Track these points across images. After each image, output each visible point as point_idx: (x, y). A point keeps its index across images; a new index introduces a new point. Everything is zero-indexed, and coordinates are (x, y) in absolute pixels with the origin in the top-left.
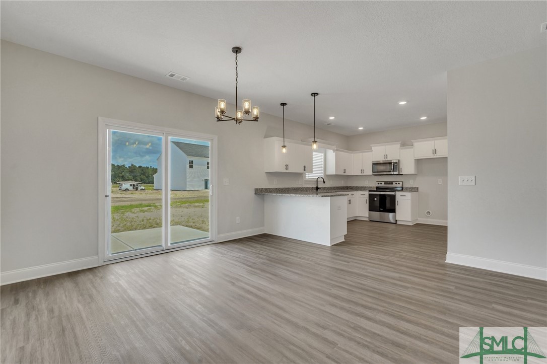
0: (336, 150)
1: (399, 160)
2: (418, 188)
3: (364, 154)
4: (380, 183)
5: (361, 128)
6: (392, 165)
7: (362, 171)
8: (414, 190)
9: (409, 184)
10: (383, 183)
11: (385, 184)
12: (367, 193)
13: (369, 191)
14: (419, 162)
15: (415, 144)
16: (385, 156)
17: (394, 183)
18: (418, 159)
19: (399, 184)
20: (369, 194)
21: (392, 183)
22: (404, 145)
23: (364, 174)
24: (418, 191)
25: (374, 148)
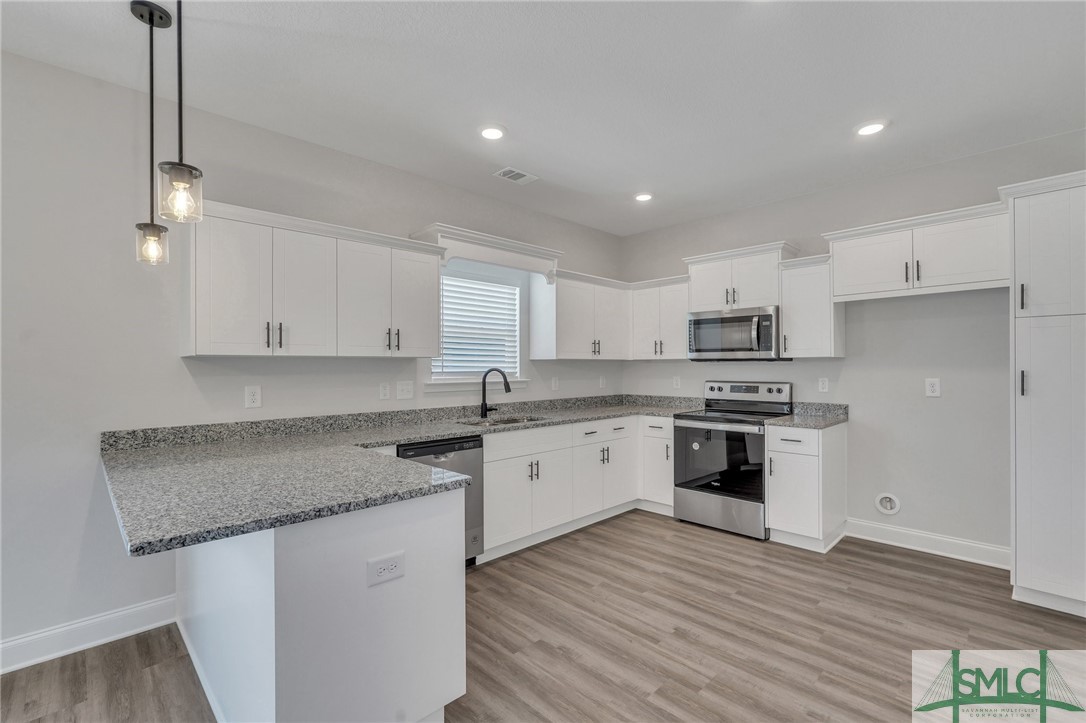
0: (560, 275)
1: (777, 309)
2: (846, 408)
3: (664, 289)
4: (716, 385)
5: (644, 198)
6: (754, 327)
7: (659, 346)
8: (833, 415)
9: (813, 391)
10: (727, 387)
11: (733, 389)
12: (668, 423)
13: (677, 417)
14: (849, 312)
15: (835, 247)
16: (731, 295)
17: (763, 389)
18: (847, 304)
19: (779, 391)
20: (677, 429)
21: (755, 390)
22: (794, 252)
23: (664, 357)
24: (846, 420)
25: (693, 270)
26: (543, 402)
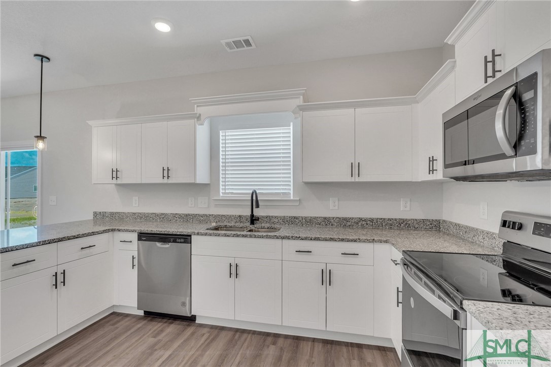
26: (316, 218)
